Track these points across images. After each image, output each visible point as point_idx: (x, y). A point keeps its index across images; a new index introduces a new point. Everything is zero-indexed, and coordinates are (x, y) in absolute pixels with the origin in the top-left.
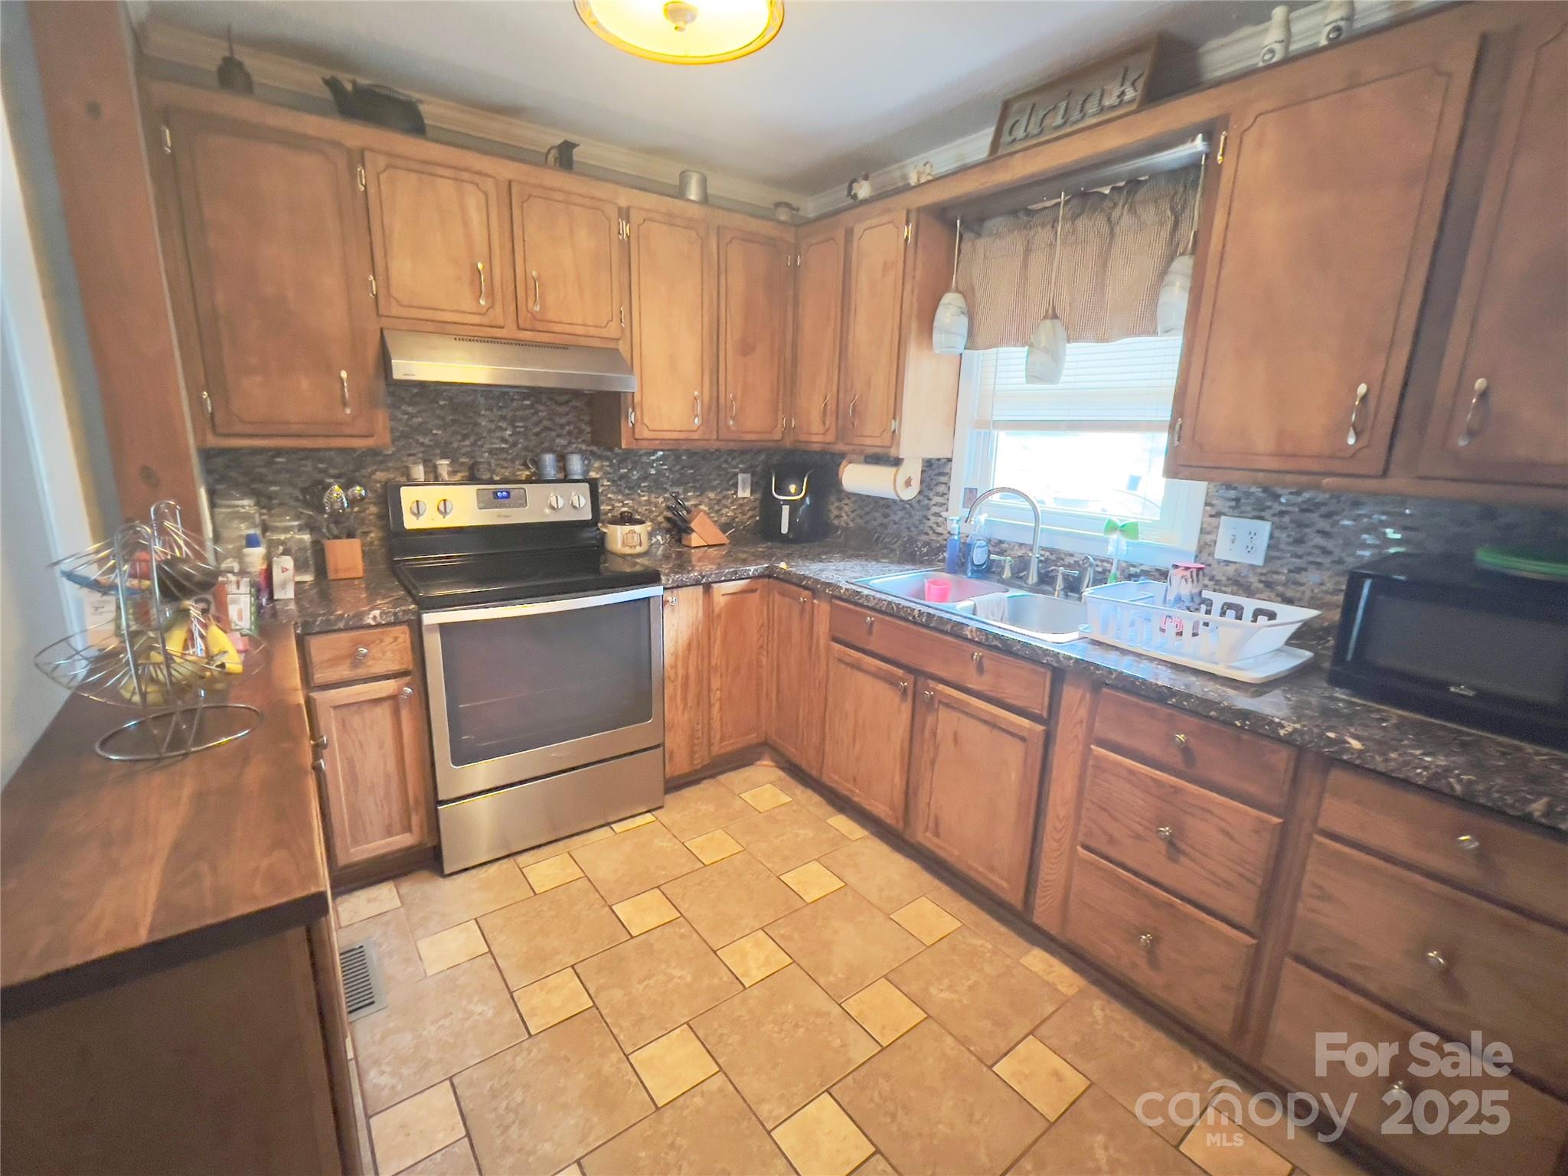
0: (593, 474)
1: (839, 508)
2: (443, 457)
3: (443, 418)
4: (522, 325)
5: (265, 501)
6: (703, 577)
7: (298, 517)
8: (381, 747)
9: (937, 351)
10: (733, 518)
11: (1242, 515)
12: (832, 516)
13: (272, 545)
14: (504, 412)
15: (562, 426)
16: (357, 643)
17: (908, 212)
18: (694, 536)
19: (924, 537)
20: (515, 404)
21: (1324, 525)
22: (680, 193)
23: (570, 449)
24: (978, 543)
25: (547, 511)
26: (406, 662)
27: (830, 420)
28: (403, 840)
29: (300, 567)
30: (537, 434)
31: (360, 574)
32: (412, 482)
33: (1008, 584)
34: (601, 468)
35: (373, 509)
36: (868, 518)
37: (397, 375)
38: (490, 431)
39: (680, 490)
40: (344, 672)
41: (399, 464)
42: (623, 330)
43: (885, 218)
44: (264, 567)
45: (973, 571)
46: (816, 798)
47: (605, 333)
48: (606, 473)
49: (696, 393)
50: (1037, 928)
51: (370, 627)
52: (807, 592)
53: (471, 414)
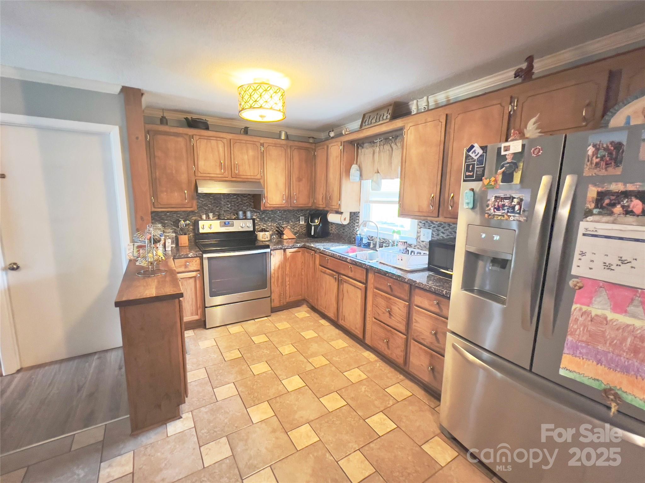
0: (254, 217)
1: (332, 227)
2: (211, 213)
3: (211, 202)
4: (233, 177)
5: (164, 226)
6: (283, 247)
7: (172, 229)
8: (191, 290)
9: (351, 181)
10: (299, 231)
11: (426, 228)
12: (330, 230)
13: (165, 236)
14: (228, 200)
15: (245, 203)
16: (186, 262)
17: (341, 142)
18: (284, 236)
19: (353, 236)
20: (232, 197)
21: (442, 230)
22: (280, 138)
23: (247, 210)
24: (364, 237)
25: (240, 228)
26: (198, 267)
27: (324, 201)
28: (196, 317)
29: (172, 243)
30: (237, 206)
31: (187, 245)
32: (202, 219)
33: (372, 249)
34: (256, 215)
35: (191, 227)
36: (339, 230)
37: (199, 192)
38: (224, 205)
39: (281, 222)
40: (182, 269)
41: (199, 215)
42: (262, 176)
43: (336, 144)
44: (164, 242)
45: (363, 246)
46: (317, 315)
47: (256, 177)
48: (258, 217)
49: (284, 193)
50: (366, 344)
51: (190, 257)
52: (313, 252)
53: (219, 201)
